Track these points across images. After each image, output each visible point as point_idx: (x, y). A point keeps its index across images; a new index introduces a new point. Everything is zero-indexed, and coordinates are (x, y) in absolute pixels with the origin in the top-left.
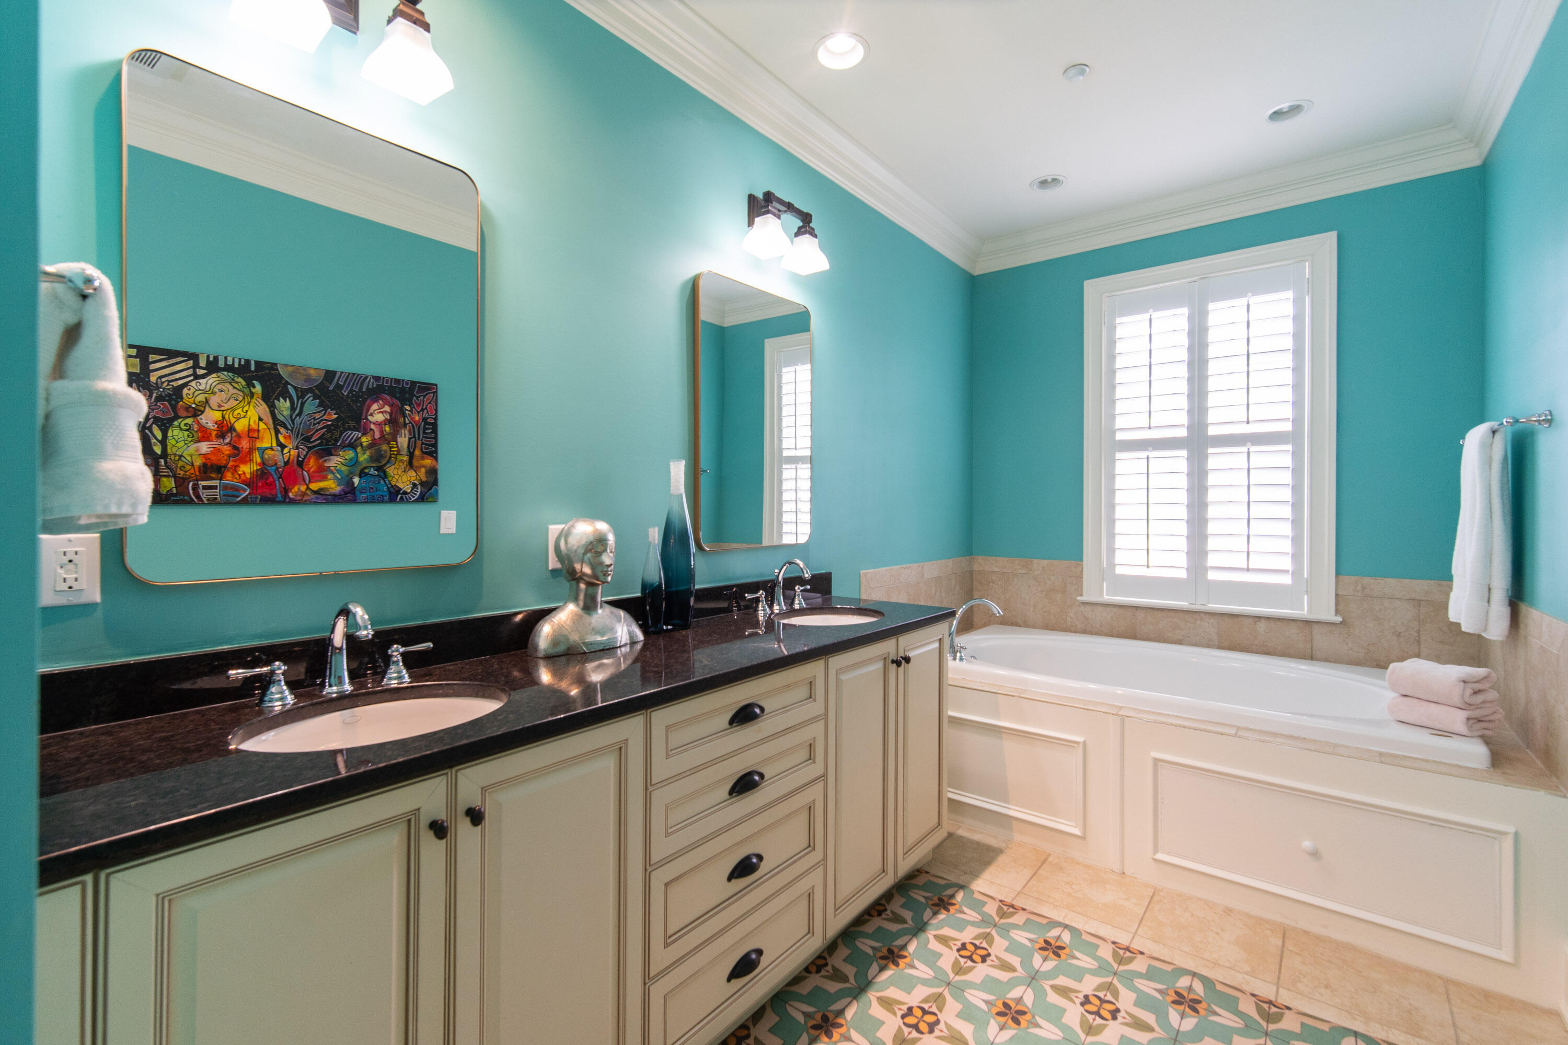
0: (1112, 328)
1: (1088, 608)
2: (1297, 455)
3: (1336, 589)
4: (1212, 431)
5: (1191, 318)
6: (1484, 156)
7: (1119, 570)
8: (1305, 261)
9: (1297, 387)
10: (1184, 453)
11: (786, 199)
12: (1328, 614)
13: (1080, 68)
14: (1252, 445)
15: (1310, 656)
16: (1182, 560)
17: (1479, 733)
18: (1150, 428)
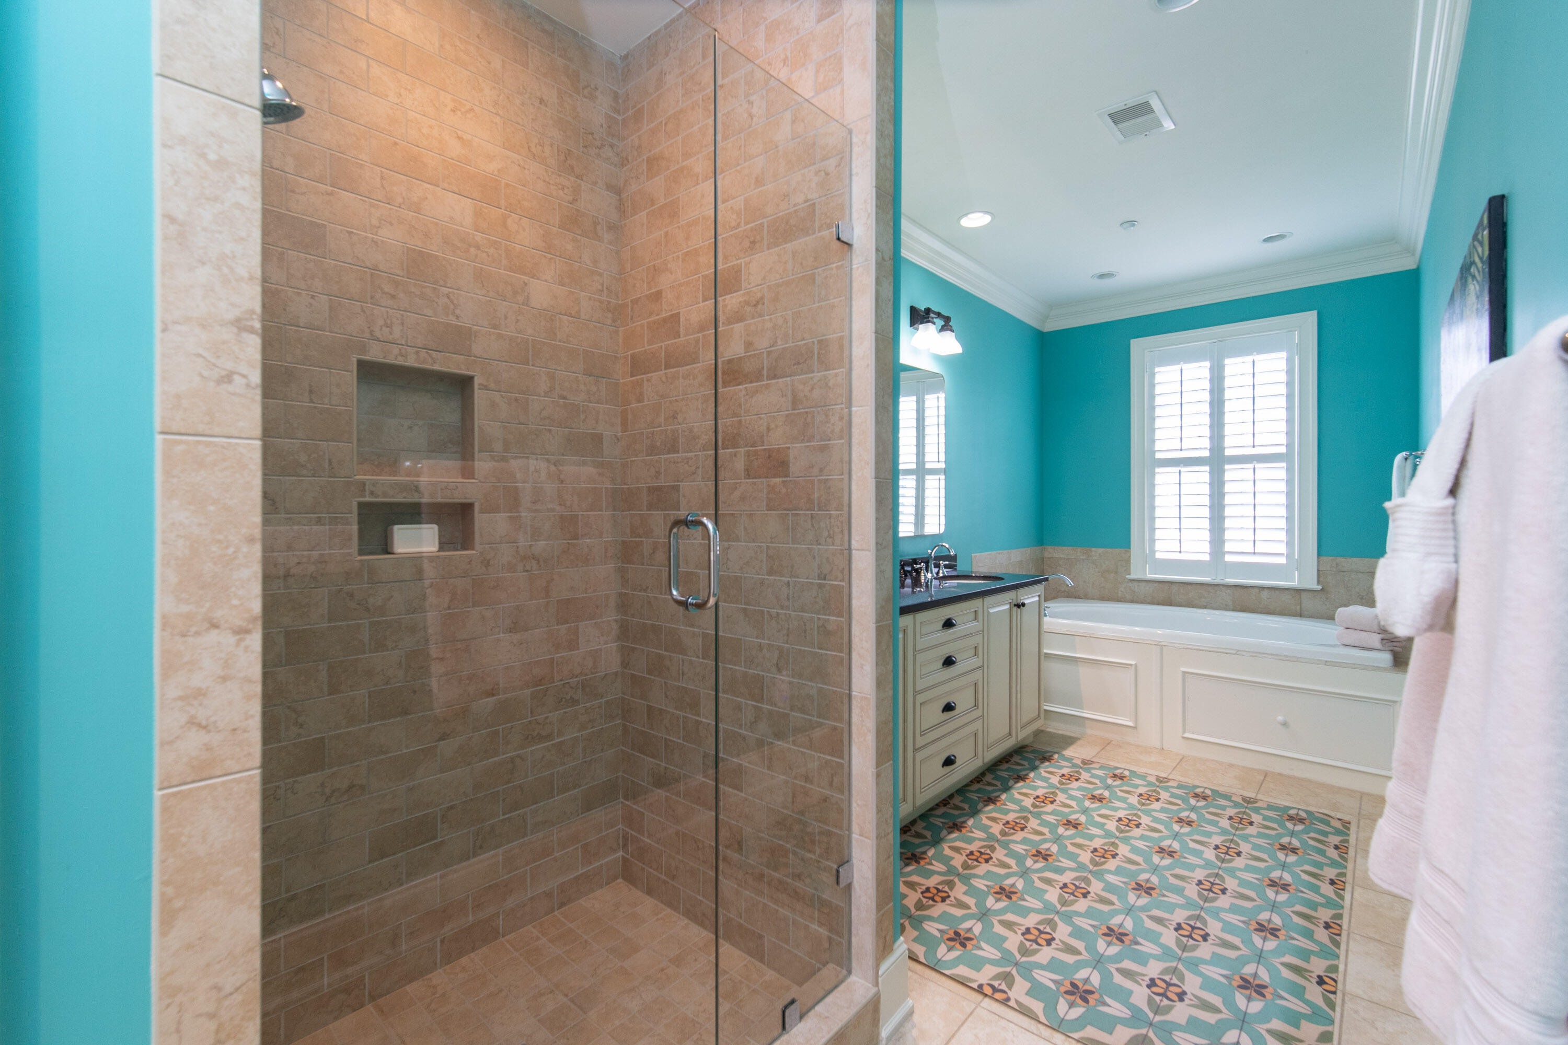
0: (1153, 375)
1: (1135, 584)
2: (1289, 470)
3: (1318, 566)
4: (1228, 452)
5: (1211, 369)
6: (1417, 261)
7: (1158, 555)
8: (1295, 331)
9: (1290, 421)
10: (1207, 468)
11: (936, 310)
12: (1311, 583)
13: (1132, 223)
14: (1258, 463)
15: (1300, 615)
16: (1206, 547)
17: (1390, 648)
18: (1181, 450)
